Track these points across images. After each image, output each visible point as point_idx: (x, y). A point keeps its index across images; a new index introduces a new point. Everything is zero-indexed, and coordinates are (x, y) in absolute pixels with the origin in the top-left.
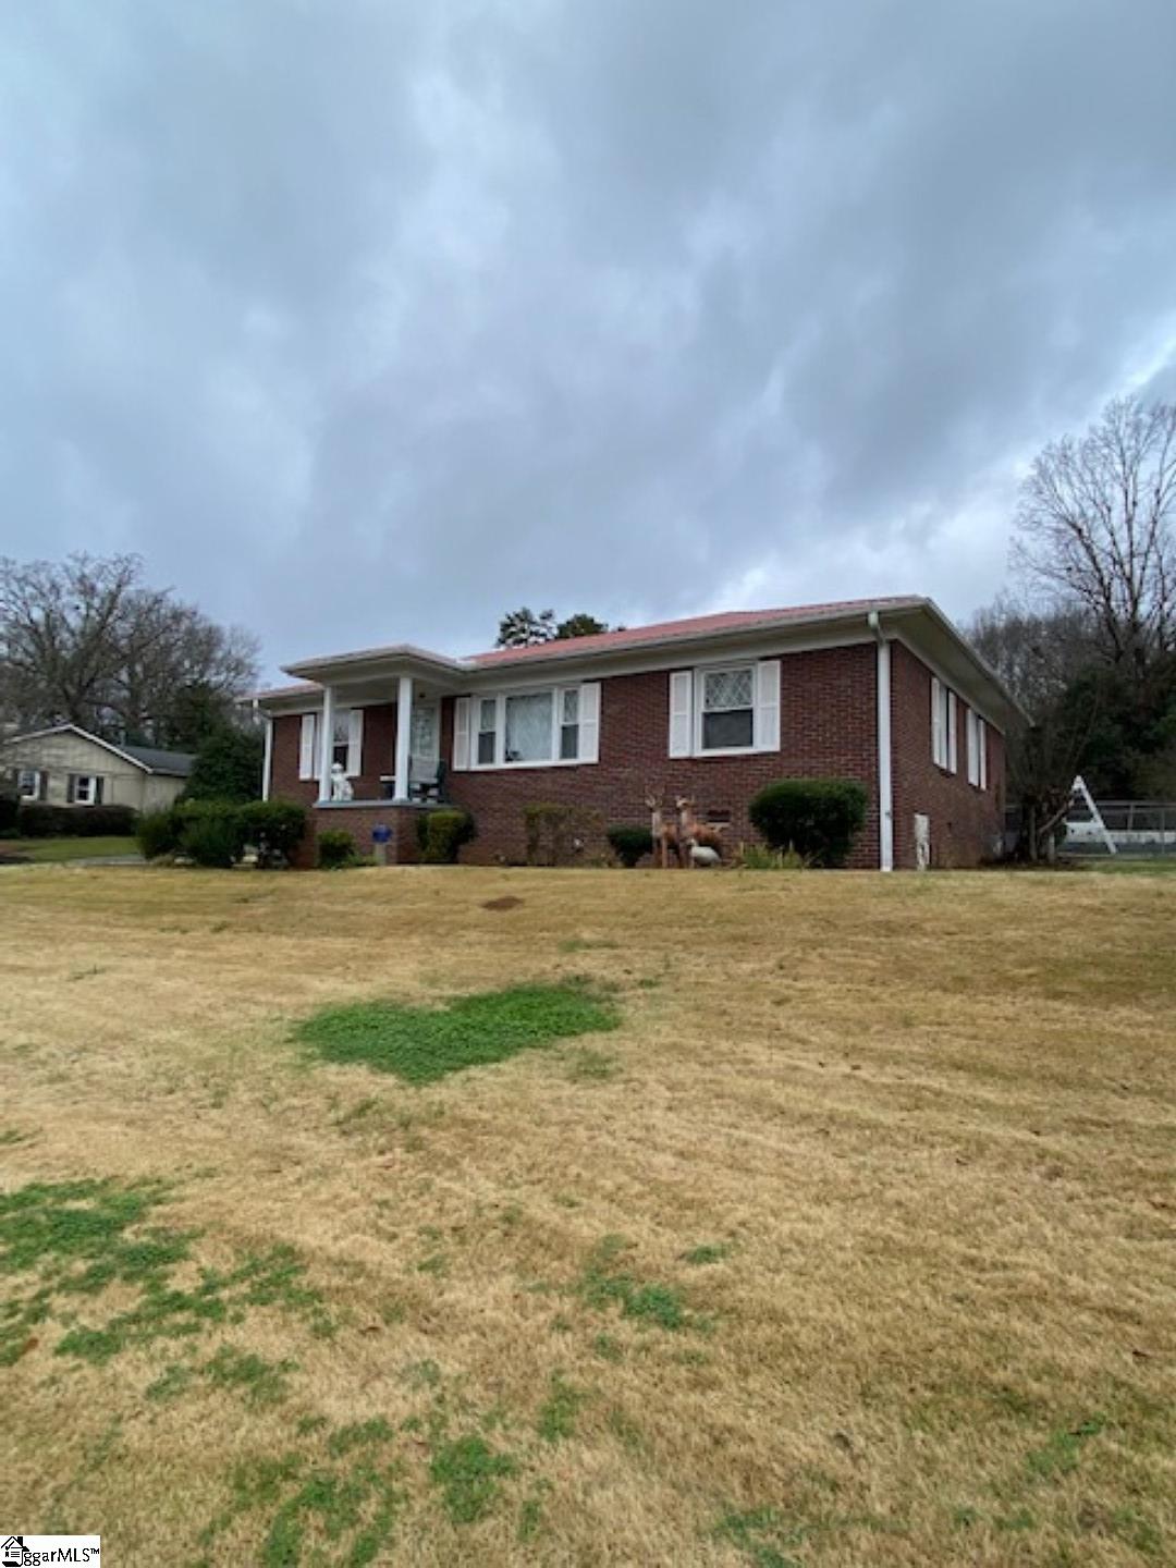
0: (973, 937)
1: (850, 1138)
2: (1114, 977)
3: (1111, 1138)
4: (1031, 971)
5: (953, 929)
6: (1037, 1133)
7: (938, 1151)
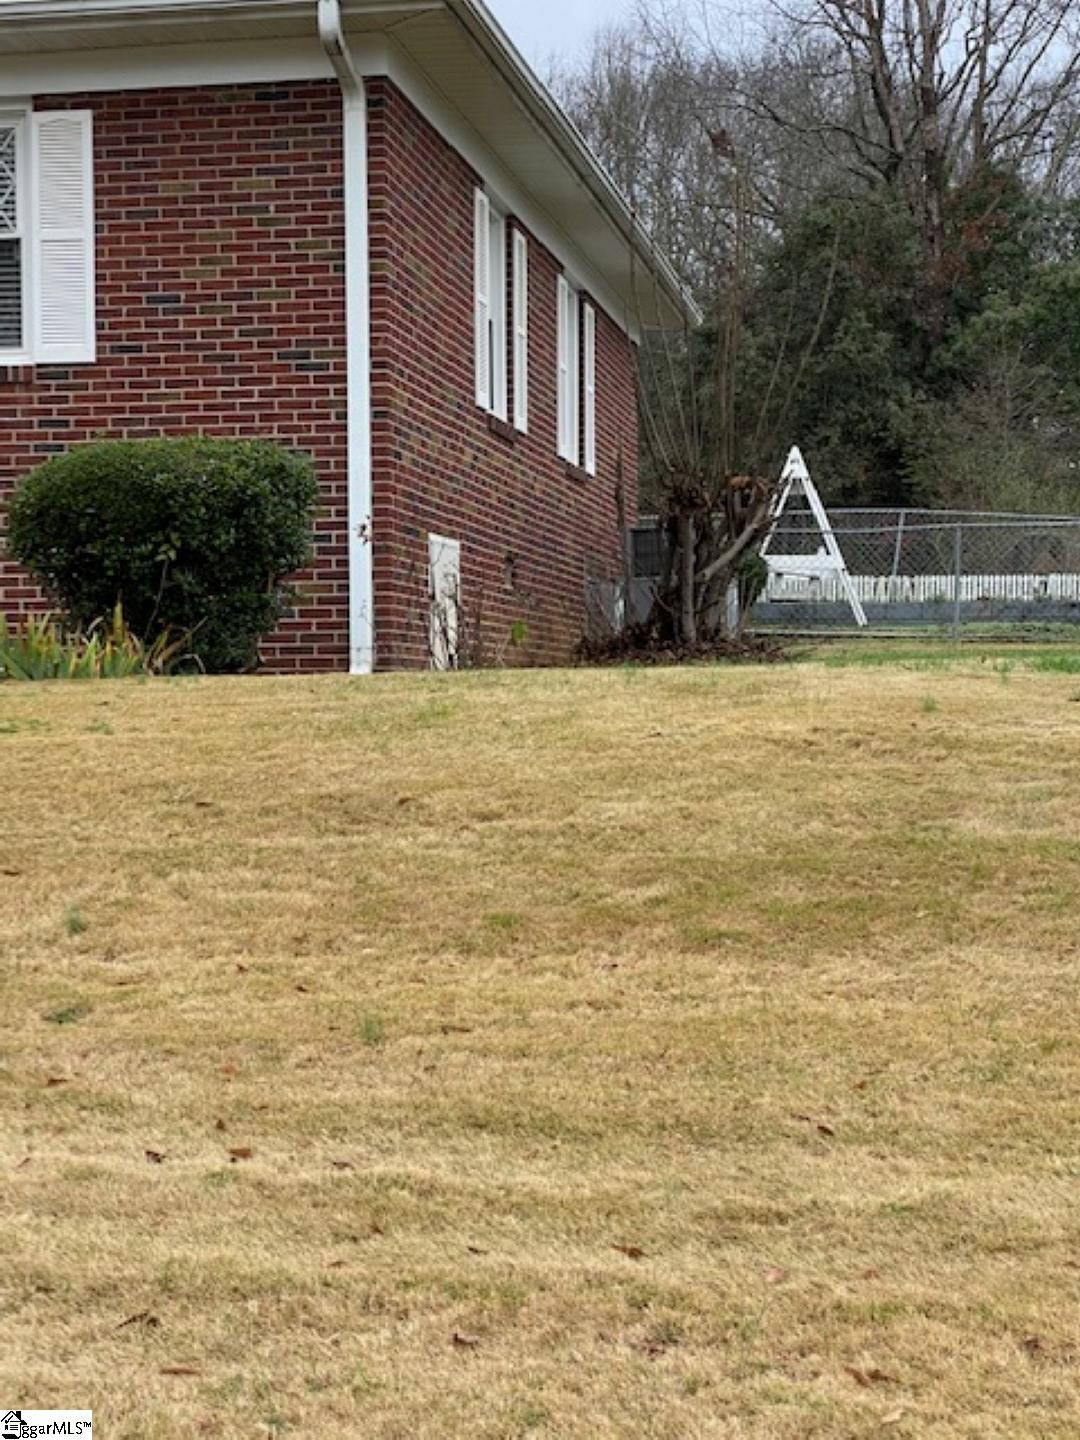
0: (540, 822)
1: (209, 1325)
2: (827, 893)
3: (785, 1246)
4: (654, 891)
5: (495, 805)
6: (635, 1254)
7: (413, 1326)
